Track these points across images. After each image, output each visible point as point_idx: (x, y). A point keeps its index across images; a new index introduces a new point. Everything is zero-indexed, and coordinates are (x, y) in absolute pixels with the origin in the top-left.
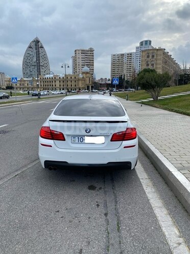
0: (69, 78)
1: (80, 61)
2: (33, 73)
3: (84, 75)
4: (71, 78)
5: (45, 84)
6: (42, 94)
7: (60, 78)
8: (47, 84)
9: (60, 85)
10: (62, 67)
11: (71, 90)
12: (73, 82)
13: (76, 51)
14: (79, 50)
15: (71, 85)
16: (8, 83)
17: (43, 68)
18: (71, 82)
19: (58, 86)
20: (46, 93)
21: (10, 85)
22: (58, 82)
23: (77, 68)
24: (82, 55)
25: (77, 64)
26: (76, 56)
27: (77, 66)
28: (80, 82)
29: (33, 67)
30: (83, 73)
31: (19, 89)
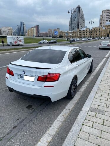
0: (96, 30)
1: (105, 18)
2: (75, 27)
3: (107, 27)
4: (97, 30)
5: (80, 34)
6: (76, 40)
7: (90, 30)
8: (81, 34)
9: (89, 35)
10: (89, 23)
11: (96, 37)
12: (98, 32)
13: (103, 11)
14: (105, 11)
15: (96, 35)
16: (60, 34)
17: (81, 24)
18: (97, 32)
19: (88, 35)
20: (78, 40)
21: (61, 35)
22: (88, 32)
23: (103, 23)
24: (108, 13)
25: (103, 20)
26: (103, 14)
27: (103, 21)
28: (103, 32)
29: (75, 24)
30: (106, 26)
31: (65, 37)
